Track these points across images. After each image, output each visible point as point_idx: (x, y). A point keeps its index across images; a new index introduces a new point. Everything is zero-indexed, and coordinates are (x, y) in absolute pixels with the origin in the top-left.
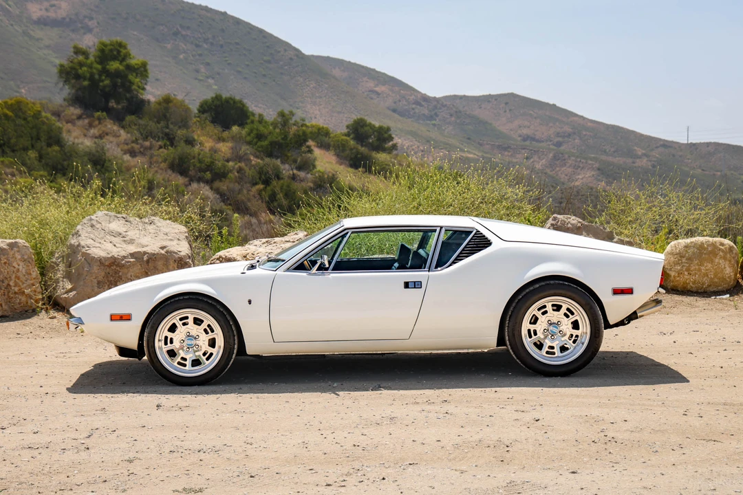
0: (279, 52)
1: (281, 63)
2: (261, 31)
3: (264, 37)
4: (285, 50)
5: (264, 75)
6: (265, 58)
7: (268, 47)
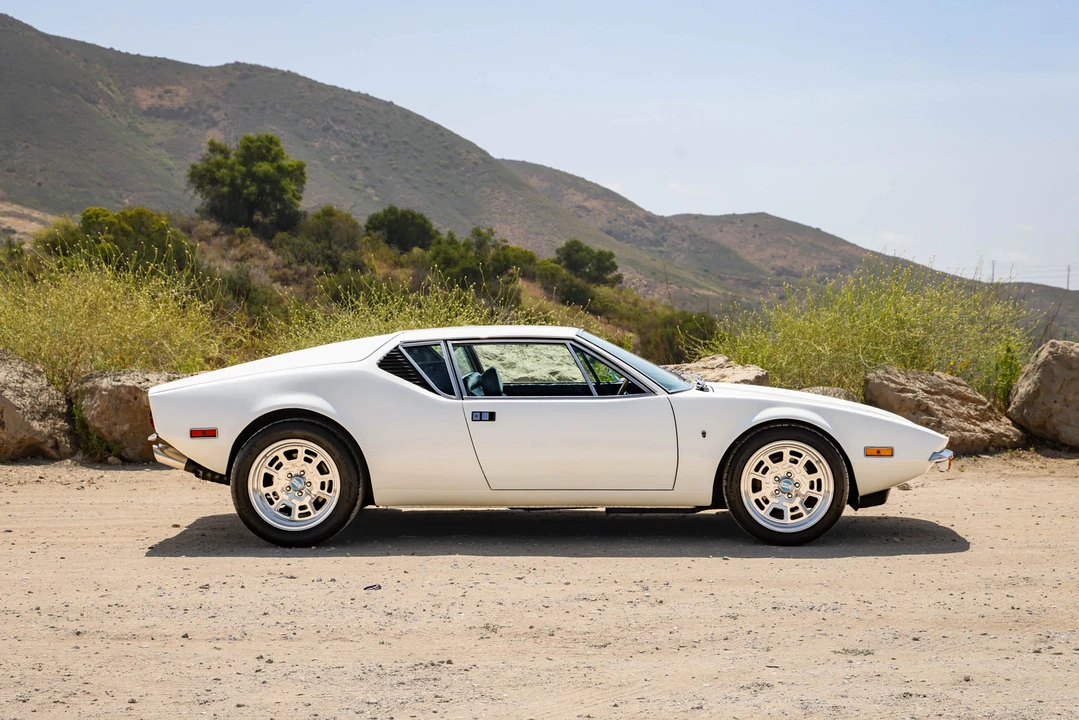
0: (460, 154)
1: (462, 169)
2: (437, 127)
3: (442, 135)
4: (468, 152)
5: (440, 184)
6: (441, 162)
7: (446, 148)
